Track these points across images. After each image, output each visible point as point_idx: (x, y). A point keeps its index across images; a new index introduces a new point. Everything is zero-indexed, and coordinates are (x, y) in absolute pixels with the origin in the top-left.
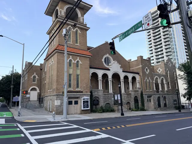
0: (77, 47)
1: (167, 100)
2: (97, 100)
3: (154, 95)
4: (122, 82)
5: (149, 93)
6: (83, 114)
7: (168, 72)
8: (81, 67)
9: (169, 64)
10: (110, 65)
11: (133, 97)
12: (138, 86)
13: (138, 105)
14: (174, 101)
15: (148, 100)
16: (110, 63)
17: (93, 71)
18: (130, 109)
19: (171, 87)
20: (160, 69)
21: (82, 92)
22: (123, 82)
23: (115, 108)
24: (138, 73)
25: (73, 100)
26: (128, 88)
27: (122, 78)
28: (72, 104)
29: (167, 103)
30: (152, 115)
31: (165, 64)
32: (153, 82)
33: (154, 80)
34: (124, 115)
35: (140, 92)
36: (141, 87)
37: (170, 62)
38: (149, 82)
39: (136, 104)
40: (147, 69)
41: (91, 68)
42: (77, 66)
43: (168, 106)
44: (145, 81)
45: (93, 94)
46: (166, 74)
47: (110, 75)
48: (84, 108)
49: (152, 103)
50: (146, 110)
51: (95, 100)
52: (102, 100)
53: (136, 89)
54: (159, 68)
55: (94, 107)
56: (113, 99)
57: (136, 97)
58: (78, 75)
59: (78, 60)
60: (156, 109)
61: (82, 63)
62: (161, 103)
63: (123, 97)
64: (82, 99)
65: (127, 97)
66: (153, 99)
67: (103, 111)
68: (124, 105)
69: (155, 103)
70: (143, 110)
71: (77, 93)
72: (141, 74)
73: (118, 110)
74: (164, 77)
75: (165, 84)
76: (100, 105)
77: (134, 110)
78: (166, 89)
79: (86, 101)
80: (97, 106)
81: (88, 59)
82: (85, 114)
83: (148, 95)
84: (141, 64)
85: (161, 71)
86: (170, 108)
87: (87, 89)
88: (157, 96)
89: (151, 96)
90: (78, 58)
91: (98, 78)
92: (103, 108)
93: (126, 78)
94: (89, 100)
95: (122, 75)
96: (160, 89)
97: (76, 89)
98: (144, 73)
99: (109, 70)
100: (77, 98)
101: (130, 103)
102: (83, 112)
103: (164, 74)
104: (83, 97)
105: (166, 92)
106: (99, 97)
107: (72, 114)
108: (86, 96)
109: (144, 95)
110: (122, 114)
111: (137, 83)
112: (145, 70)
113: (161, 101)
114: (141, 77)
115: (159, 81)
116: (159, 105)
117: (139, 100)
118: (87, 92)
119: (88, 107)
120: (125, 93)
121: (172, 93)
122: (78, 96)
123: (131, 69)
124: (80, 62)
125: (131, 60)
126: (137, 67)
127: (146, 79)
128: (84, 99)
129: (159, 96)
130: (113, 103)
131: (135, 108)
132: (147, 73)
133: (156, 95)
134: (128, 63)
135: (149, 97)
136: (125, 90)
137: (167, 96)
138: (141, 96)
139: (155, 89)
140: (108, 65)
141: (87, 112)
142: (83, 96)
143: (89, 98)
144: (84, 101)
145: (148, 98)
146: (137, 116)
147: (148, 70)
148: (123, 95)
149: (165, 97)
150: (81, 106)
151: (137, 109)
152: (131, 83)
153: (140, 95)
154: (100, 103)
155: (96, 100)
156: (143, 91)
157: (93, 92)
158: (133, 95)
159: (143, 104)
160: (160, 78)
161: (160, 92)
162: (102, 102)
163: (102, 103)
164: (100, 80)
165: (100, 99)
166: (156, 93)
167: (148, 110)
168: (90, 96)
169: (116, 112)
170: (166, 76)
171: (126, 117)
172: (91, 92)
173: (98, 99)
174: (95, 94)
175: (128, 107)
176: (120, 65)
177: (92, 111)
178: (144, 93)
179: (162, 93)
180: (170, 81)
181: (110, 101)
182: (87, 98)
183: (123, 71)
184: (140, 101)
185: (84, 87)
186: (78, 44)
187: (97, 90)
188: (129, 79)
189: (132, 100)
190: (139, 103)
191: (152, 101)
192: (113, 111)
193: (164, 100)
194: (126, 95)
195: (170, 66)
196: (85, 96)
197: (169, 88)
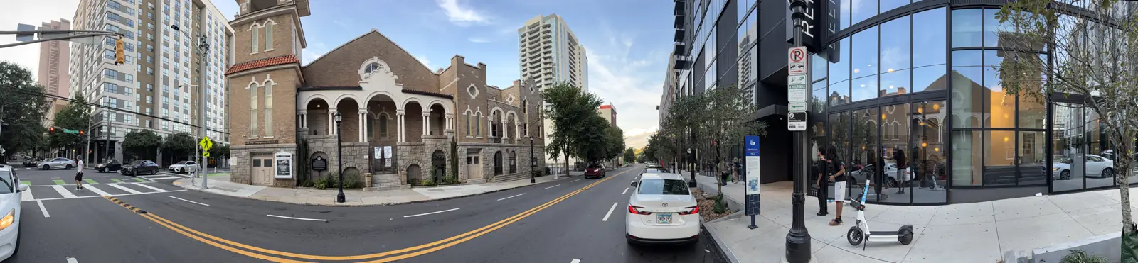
1: (517, 158)
2: (322, 159)
3: (487, 148)
4: (398, 117)
5: (475, 143)
6: (279, 187)
7: (527, 104)
10: (364, 78)
11: (429, 151)
12: (449, 126)
13: (443, 172)
15: (469, 158)
17: (313, 95)
19: (529, 133)
21: (276, 142)
22: (403, 117)
24: (450, 98)
25: (263, 159)
26: (418, 131)
27: (400, 107)
29: (517, 165)
31: (521, 86)
32: (487, 121)
33: (489, 115)
35: (449, 141)
36: (455, 127)
38: (477, 117)
39: (439, 169)
40: (472, 87)
43: (517, 172)
44: (465, 114)
45: (307, 145)
46: (521, 106)
47: (362, 99)
48: (279, 174)
49: (481, 165)
50: (460, 183)
51: (316, 159)
52: (335, 158)
53: (441, 133)
54: (511, 95)
55: (315, 173)
56: (368, 156)
57: (438, 151)
60: (487, 179)
62: (503, 165)
63: (399, 153)
64: (276, 155)
65: (412, 152)
66: (483, 157)
69: (486, 166)
70: (454, 181)
71: (267, 143)
72: (456, 99)
73: (372, 184)
74: (516, 112)
75: (517, 126)
77: (429, 183)
78: (518, 136)
80: (324, 173)
82: (285, 187)
83: (470, 147)
84: (457, 76)
85: (513, 100)
86: (520, 176)
87: (288, 135)
88: (494, 150)
89: (480, 149)
93: (413, 109)
94: (291, 159)
95: (401, 100)
96: (505, 135)
97: (264, 137)
98: (464, 96)
99: (359, 89)
100: (270, 154)
101: (420, 166)
102: (278, 183)
103: (518, 105)
104: (280, 151)
105: (516, 142)
108: (287, 149)
109: (460, 148)
111: (447, 120)
112: (468, 89)
113: (503, 161)
114: (456, 104)
115: (504, 119)
116: (498, 170)
117: (447, 159)
118: (287, 142)
119: (289, 174)
120: (408, 144)
122: (268, 150)
127: (469, 110)
128: (280, 156)
129: (499, 149)
130: (366, 166)
131: (435, 179)
132: (473, 97)
133: (490, 148)
135: (475, 150)
136: (407, 135)
137: (518, 151)
138: (451, 149)
139: (491, 135)
141: (287, 183)
142: (279, 149)
143: (292, 153)
144: (279, 162)
145: (469, 153)
147: (477, 92)
148: (398, 147)
149: (513, 151)
150: (275, 171)
151: (438, 178)
152: (428, 118)
153: (448, 146)
154: (329, 166)
155: (319, 159)
156: (459, 138)
157: (306, 140)
158: (431, 145)
159: (455, 168)
160: (505, 113)
161: (503, 141)
162: (334, 163)
163: (334, 167)
164: (333, 113)
165: (328, 155)
166: (492, 143)
167: (466, 183)
168: (295, 149)
169: (364, 189)
170: (520, 110)
172: (300, 142)
173: (324, 157)
174: (315, 146)
175: (405, 178)
176: (396, 77)
178: (458, 144)
179: (507, 144)
180: (529, 121)
181: (357, 161)
182: (288, 154)
183: (404, 91)
184: (450, 162)
185: (282, 131)
187: (321, 137)
188: (423, 111)
189: (425, 159)
190: (446, 167)
191: (481, 161)
193: (511, 158)
194: (409, 148)
196: (282, 150)
197: (525, 134)
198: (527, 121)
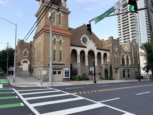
0: (60, 28)
1: (130, 72)
2: (76, 71)
3: (120, 68)
4: (95, 57)
5: (117, 66)
7: (133, 50)
8: (63, 45)
9: (133, 44)
10: (87, 44)
11: (104, 69)
12: (108, 60)
13: (108, 75)
14: (136, 73)
15: (115, 71)
16: (87, 42)
17: (73, 48)
18: (101, 78)
19: (134, 62)
20: (126, 48)
21: (64, 65)
22: (97, 57)
23: (90, 77)
24: (109, 51)
25: (57, 71)
26: (100, 62)
27: (96, 54)
28: (56, 74)
29: (130, 74)
30: (118, 83)
31: (130, 43)
32: (120, 58)
33: (121, 56)
34: (96, 83)
35: (109, 65)
36: (110, 61)
37: (134, 42)
38: (117, 57)
39: (106, 75)
40: (116, 47)
41: (71, 45)
42: (60, 44)
43: (130, 77)
44: (114, 57)
45: (73, 66)
46: (130, 51)
47: (86, 51)
48: (65, 77)
49: (119, 74)
50: (113, 79)
51: (74, 71)
52: (79, 71)
53: (106, 63)
55: (73, 76)
56: (88, 70)
57: (106, 69)
58: (61, 51)
59: (61, 39)
60: (121, 79)
61: (64, 41)
62: (126, 74)
63: (96, 69)
64: (64, 70)
65: (100, 69)
66: (119, 71)
67: (80, 79)
68: (97, 75)
69: (121, 74)
70: (111, 79)
71: (60, 65)
72: (111, 51)
73: (92, 79)
74: (129, 54)
75: (129, 60)
76: (78, 75)
77: (104, 79)
78: (130, 63)
79: (67, 72)
80: (76, 76)
81: (70, 38)
83: (115, 68)
84: (111, 43)
85: (127, 49)
86: (132, 78)
87: (68, 62)
89: (118, 68)
90: (61, 37)
91: (77, 54)
92: (80, 77)
93: (99, 54)
94: (69, 71)
95: (96, 52)
96: (126, 63)
97: (59, 62)
98: (113, 50)
99: (86, 47)
100: (60, 69)
101: (102, 73)
102: (65, 80)
103: (129, 51)
105: (129, 66)
106: (77, 69)
107: (56, 81)
108: (68, 67)
109: (113, 68)
110: (95, 82)
111: (108, 58)
112: (115, 48)
113: (126, 73)
114: (111, 53)
115: (125, 57)
116: (124, 76)
117: (108, 72)
118: (68, 65)
119: (69, 77)
120: (98, 66)
121: (135, 67)
122: (61, 68)
123: (103, 47)
124: (63, 41)
125: (103, 40)
126: (108, 46)
127: (115, 55)
128: (66, 70)
129: (124, 68)
130: (88, 73)
131: (105, 78)
132: (116, 50)
133: (122, 68)
134: (101, 42)
135: (117, 69)
136: (98, 64)
137: (130, 69)
138: (110, 69)
139: (121, 63)
140: (85, 43)
141: (67, 80)
143: (69, 69)
144: (65, 72)
145: (115, 70)
146: (107, 83)
147: (117, 49)
148: (96, 67)
149: (129, 69)
150: (63, 75)
151: (107, 78)
152: (103, 58)
153: (109, 67)
154: (78, 74)
155: (75, 71)
156: (112, 65)
157: (73, 65)
158: (104, 67)
159: (111, 75)
160: (126, 55)
161: (125, 66)
162: (80, 72)
163: (79, 74)
164: (79, 56)
165: (78, 70)
166: (122, 66)
167: (115, 80)
168: (70, 68)
169: (90, 80)
170: (130, 53)
171: (98, 84)
172: (71, 65)
173: (76, 70)
174: (74, 67)
175: (100, 77)
176: (95, 44)
177: (72, 79)
178: (112, 67)
179: (127, 66)
180: (134, 57)
181: (86, 72)
182: (68, 69)
183: (97, 49)
184: (110, 72)
185: (66, 61)
186: (61, 26)
187: (76, 63)
188: (102, 55)
189: (103, 71)
190: (108, 74)
191: (119, 72)
192: (88, 79)
193: (128, 72)
194: (99, 68)
195: (134, 45)
196: (66, 68)
197: (133, 62)
198: (133, 57)
